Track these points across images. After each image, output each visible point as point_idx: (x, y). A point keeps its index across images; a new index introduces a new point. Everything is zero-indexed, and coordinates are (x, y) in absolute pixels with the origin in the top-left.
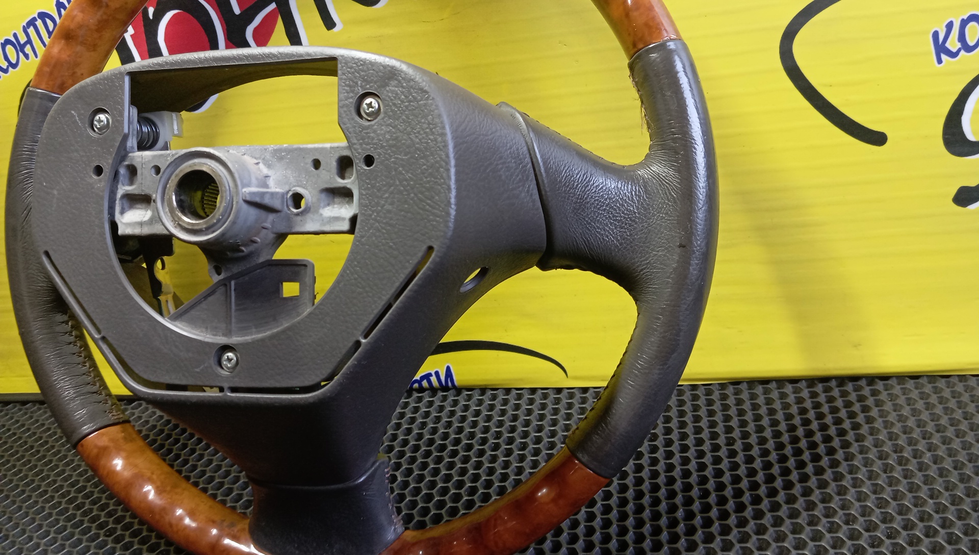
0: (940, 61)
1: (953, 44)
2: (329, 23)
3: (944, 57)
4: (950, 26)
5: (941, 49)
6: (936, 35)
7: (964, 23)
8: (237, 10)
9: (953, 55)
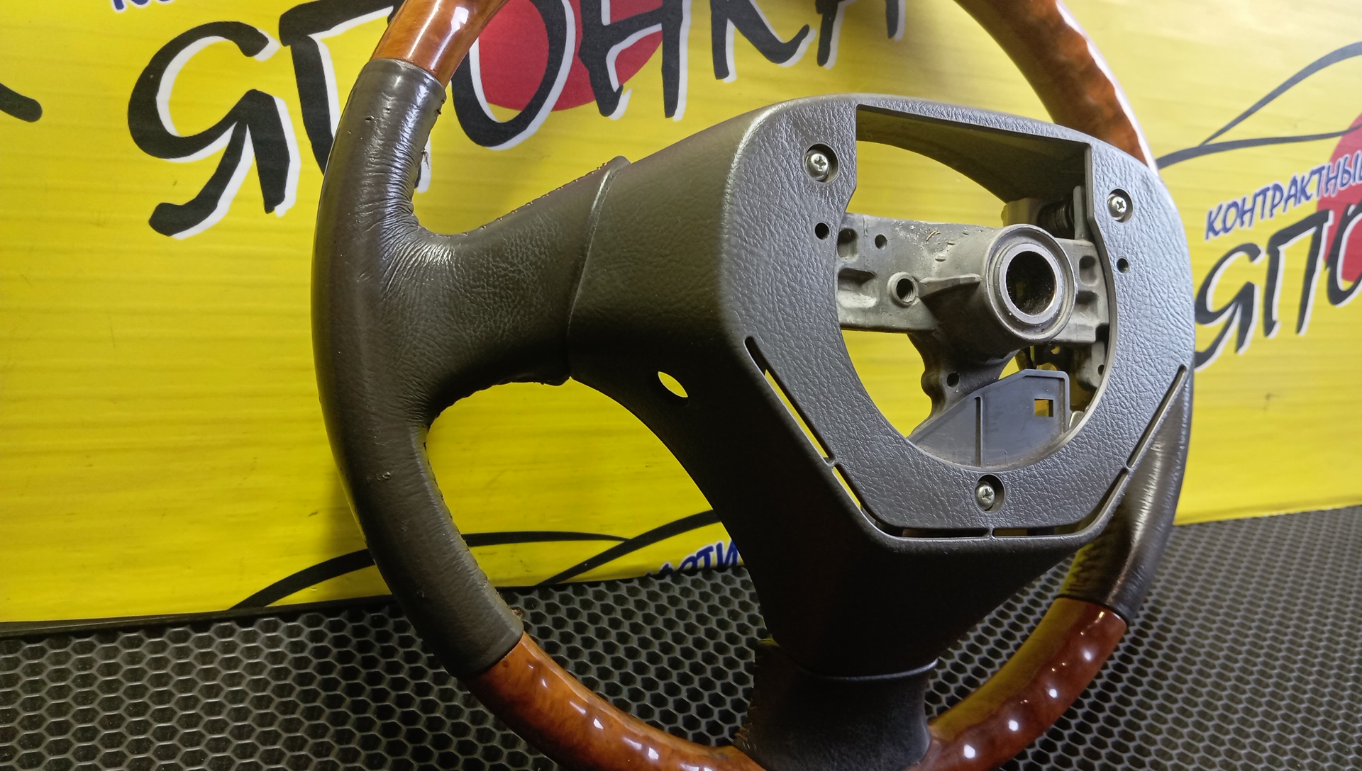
0: (1207, 237)
1: (1218, 225)
2: (721, 70)
3: (1211, 235)
4: (1220, 207)
5: (1211, 228)
6: (1211, 213)
7: (1229, 207)
8: (606, 19)
9: (1216, 233)
